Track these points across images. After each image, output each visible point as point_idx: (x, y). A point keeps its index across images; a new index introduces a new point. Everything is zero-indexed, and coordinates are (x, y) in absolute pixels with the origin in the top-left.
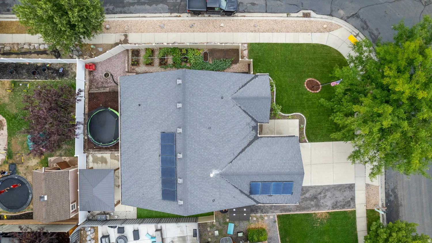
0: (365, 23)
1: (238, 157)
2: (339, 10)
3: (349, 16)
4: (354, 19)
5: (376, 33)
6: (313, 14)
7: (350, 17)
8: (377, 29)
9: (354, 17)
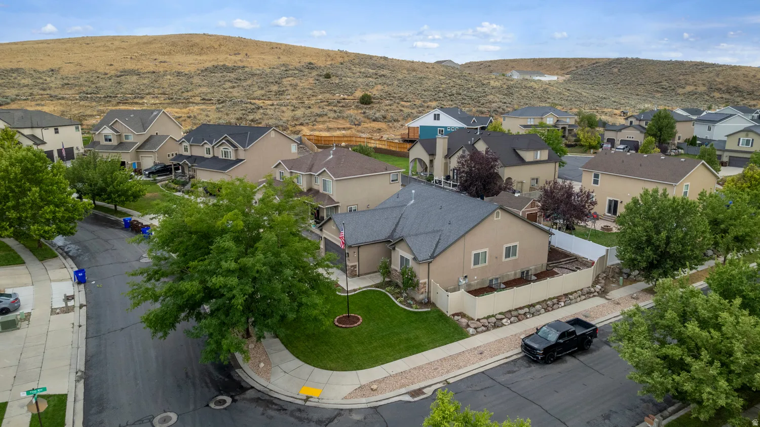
0: (300, 419)
1: (398, 219)
2: (365, 419)
3: (338, 418)
4: (327, 416)
5: (271, 413)
6: (407, 398)
7: (335, 417)
8: (271, 417)
9: (328, 419)
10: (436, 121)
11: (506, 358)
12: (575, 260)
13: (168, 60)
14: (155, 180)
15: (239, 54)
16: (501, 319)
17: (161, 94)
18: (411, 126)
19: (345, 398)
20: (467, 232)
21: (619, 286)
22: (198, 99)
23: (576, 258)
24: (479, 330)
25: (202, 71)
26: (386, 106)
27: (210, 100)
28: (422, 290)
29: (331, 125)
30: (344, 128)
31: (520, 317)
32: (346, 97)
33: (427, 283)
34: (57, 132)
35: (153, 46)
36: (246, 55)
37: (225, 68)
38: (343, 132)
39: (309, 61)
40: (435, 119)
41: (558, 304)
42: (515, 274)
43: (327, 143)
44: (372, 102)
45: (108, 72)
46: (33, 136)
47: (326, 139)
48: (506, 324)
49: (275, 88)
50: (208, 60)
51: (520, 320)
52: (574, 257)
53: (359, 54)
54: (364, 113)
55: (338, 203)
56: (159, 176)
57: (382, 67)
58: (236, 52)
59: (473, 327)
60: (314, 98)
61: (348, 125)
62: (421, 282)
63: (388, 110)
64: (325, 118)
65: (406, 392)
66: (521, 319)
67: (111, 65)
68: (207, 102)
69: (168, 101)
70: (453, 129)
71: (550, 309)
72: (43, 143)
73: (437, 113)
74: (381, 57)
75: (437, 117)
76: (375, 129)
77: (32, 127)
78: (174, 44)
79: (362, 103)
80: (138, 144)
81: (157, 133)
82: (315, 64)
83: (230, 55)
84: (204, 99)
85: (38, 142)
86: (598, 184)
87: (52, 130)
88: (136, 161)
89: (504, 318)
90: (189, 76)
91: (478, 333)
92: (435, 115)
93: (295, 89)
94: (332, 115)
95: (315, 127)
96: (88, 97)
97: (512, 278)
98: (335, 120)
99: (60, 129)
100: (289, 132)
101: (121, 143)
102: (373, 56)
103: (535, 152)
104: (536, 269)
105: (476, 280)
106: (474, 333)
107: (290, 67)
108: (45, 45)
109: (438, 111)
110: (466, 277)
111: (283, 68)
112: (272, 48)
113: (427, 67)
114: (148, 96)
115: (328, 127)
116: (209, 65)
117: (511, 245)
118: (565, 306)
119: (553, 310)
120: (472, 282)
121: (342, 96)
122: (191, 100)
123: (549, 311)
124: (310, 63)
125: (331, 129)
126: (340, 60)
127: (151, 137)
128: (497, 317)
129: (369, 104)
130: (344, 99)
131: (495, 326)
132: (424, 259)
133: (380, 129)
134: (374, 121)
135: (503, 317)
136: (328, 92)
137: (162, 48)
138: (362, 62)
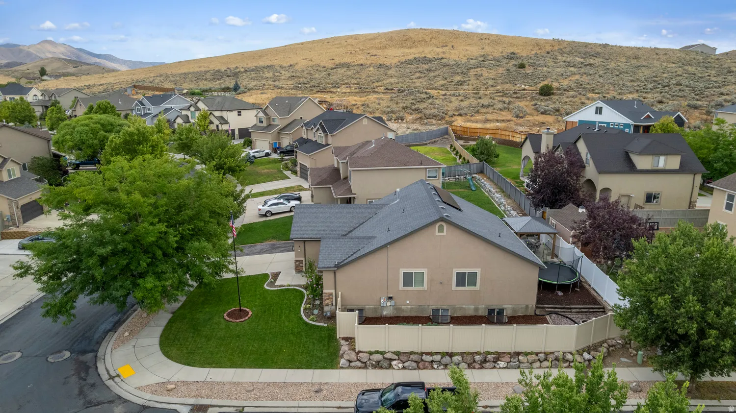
1: (367, 219)
10: (598, 115)
11: (339, 408)
12: (602, 310)
13: (378, 54)
14: (282, 159)
15: (447, 46)
16: (391, 360)
17: (355, 84)
18: (568, 120)
19: (139, 388)
20: (391, 243)
21: (635, 364)
22: (382, 89)
23: (604, 308)
24: (353, 364)
25: (402, 63)
26: (568, 97)
27: (392, 89)
28: (327, 301)
29: (489, 117)
30: (503, 120)
31: (421, 365)
32: (527, 87)
33: (334, 294)
34: (239, 114)
35: (374, 42)
36: (453, 46)
37: (425, 60)
38: (498, 124)
39: (512, 51)
40: (596, 113)
41: (495, 362)
42: (476, 309)
43: (473, 134)
44: (553, 94)
45: (326, 65)
46: (222, 117)
47: (472, 130)
48: (395, 367)
49: (458, 78)
50: (413, 53)
51: (419, 368)
52: (602, 306)
53: (574, 42)
54: (536, 104)
55: (355, 194)
56: (286, 156)
57: (595, 55)
58: (445, 45)
59: (346, 359)
60: (493, 88)
61: (509, 117)
62: (325, 291)
63: (566, 102)
64: (490, 110)
65: (192, 403)
66: (421, 367)
67: (333, 59)
68: (389, 91)
69: (357, 90)
70: (616, 125)
71: (477, 366)
72: (227, 122)
73: (599, 105)
74: (600, 45)
75: (599, 111)
76: (537, 123)
77: (221, 110)
78: (391, 39)
79: (541, 94)
80: (281, 126)
81: (301, 118)
82: (518, 53)
83: (437, 47)
84: (387, 89)
85: (222, 122)
86: (731, 210)
87: (236, 113)
88: (277, 142)
89: (395, 360)
90: (388, 68)
91: (349, 367)
92: (597, 108)
93: (478, 79)
94: (500, 106)
95: (472, 118)
96: (298, 87)
97: (471, 313)
98: (499, 112)
99: (243, 112)
100: (443, 122)
101: (270, 125)
102: (590, 44)
103: (656, 158)
104: (514, 310)
105: (408, 305)
106: (344, 366)
107: (490, 58)
108: (301, 46)
109: (600, 104)
110: (390, 298)
111: (481, 59)
112: (482, 39)
113: (657, 54)
114: (343, 86)
115: (486, 118)
116: (411, 57)
117: (467, 270)
118: (506, 368)
119: (482, 368)
120: (403, 307)
121: (523, 86)
122: (376, 90)
123: (474, 368)
124: (513, 53)
125: (489, 120)
126: (549, 49)
127: (295, 120)
128: (385, 356)
129: (549, 95)
130: (524, 90)
131: (378, 365)
132: (327, 266)
133: (543, 123)
134: (542, 113)
135: (396, 357)
136: (510, 82)
137: (380, 43)
138: (573, 51)
